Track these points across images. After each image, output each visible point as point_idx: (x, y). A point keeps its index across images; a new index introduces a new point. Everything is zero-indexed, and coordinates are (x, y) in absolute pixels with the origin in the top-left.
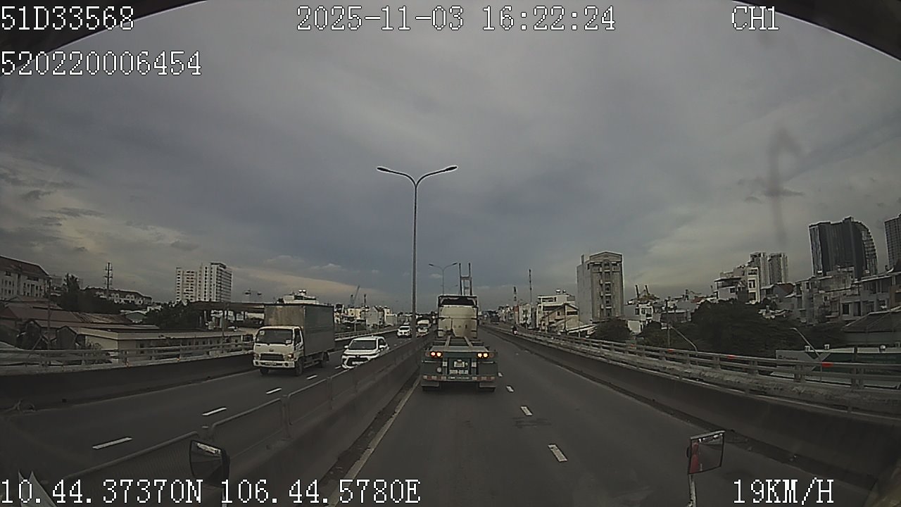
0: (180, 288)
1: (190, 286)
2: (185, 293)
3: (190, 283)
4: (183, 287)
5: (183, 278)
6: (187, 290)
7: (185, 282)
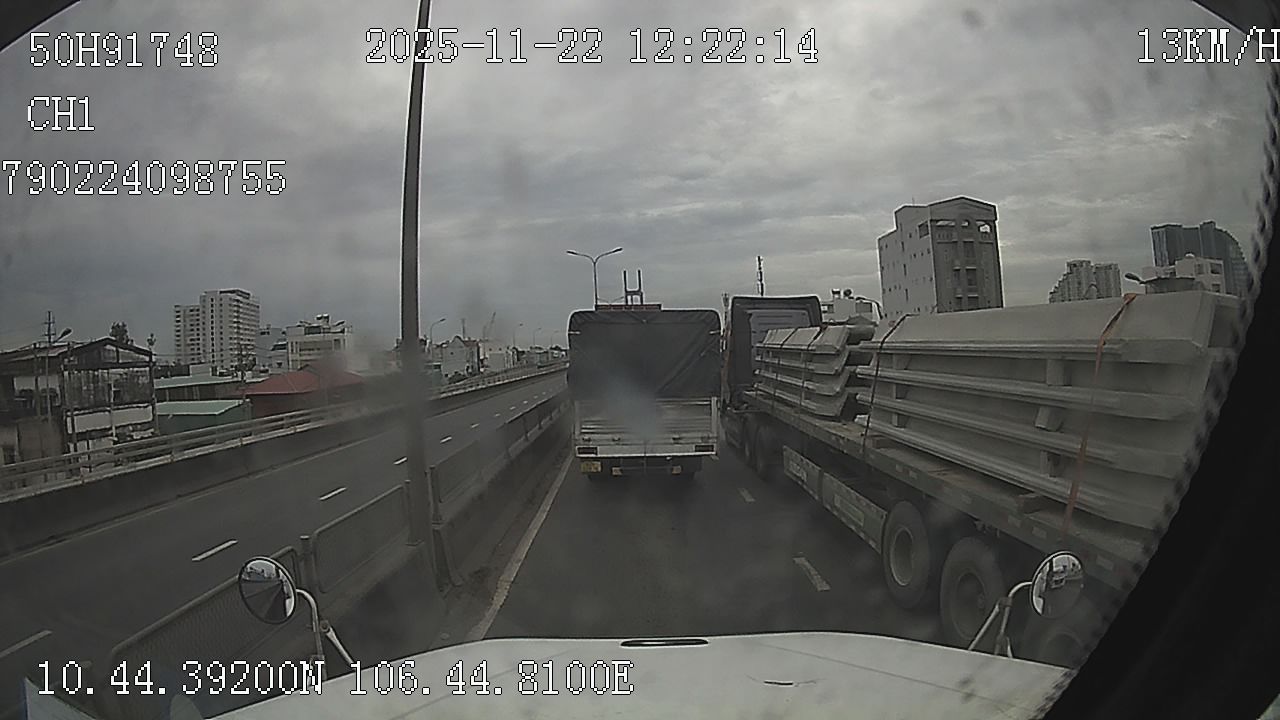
0: (182, 338)
1: (196, 332)
2: (189, 345)
3: (195, 328)
4: (185, 336)
5: (185, 321)
6: (192, 340)
7: (188, 326)
